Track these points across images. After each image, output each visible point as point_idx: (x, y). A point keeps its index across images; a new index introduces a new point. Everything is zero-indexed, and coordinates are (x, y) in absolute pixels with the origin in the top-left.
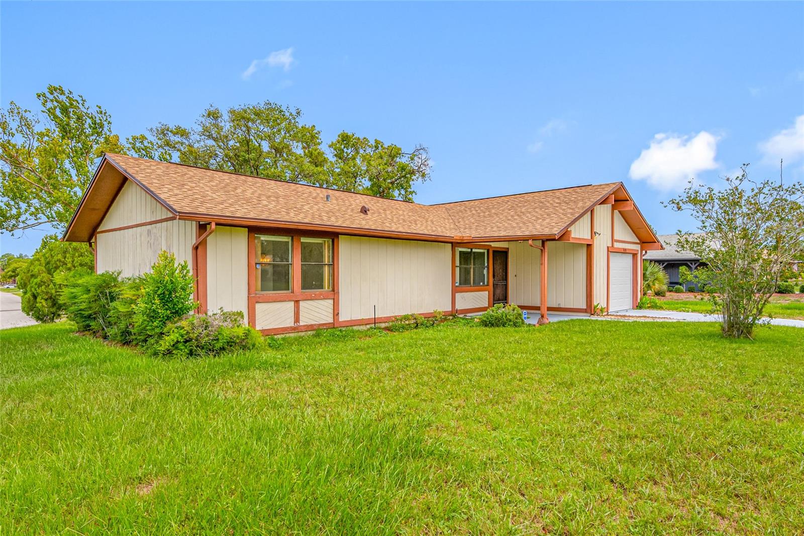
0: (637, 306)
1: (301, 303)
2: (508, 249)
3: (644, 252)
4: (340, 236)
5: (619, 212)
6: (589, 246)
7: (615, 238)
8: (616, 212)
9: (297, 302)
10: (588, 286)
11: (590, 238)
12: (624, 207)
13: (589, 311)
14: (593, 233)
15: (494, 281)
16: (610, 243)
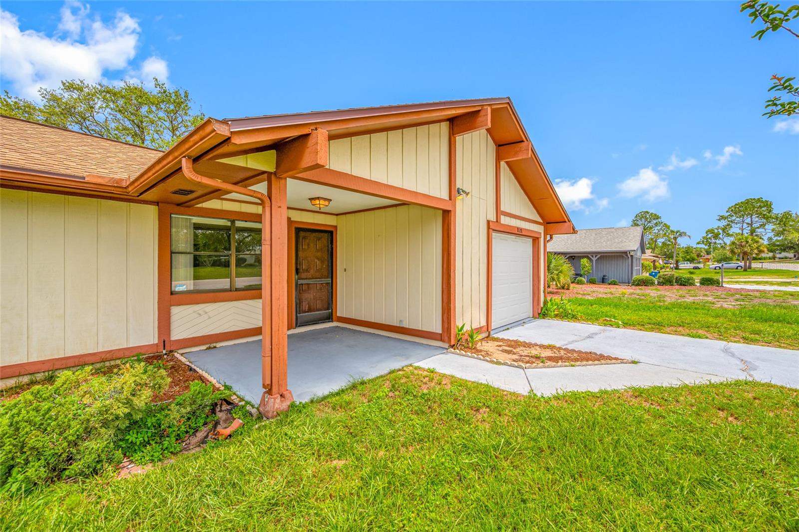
0: (539, 314)
2: (336, 227)
3: (548, 237)
5: (507, 163)
6: (447, 215)
7: (503, 208)
8: (503, 163)
10: (445, 292)
11: (447, 198)
12: (516, 154)
13: (446, 338)
14: (454, 191)
15: (299, 279)
16: (493, 215)
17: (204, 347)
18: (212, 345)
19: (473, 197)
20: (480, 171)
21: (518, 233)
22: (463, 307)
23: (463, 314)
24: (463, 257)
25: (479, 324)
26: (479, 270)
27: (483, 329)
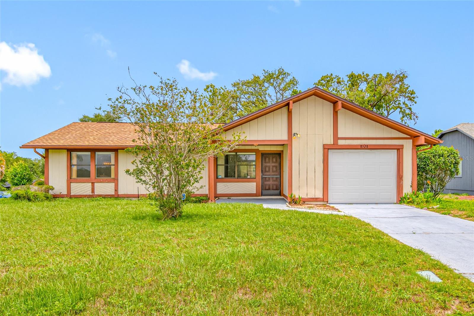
0: (400, 201)
1: (95, 184)
2: (282, 151)
4: (119, 150)
7: (340, 136)
9: (93, 184)
11: (287, 139)
15: (263, 175)
16: (330, 141)
17: (227, 198)
18: (230, 198)
19: (308, 135)
20: (315, 121)
21: (362, 148)
22: (299, 187)
23: (299, 190)
24: (299, 164)
25: (314, 196)
26: (315, 170)
27: (318, 199)
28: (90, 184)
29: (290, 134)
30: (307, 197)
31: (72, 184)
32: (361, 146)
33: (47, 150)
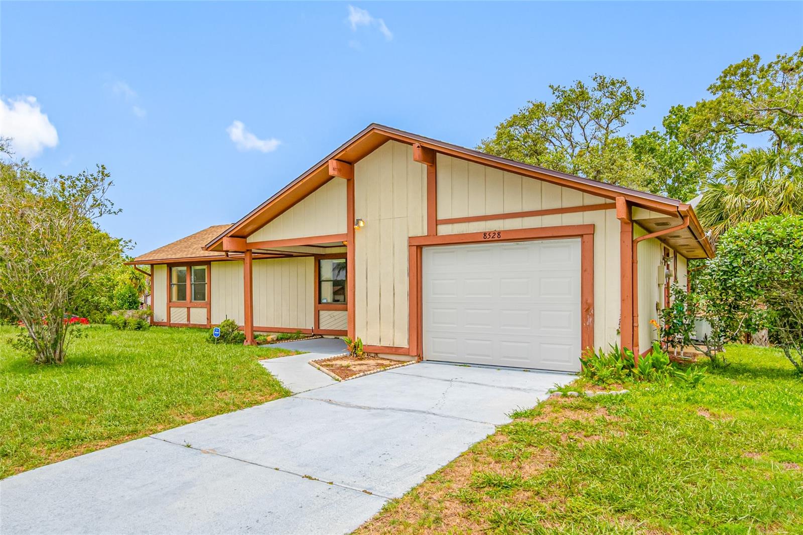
1: (191, 309)
4: (212, 262)
7: (443, 217)
9: (189, 308)
16: (420, 229)
18: (338, 337)
19: (381, 221)
20: (393, 192)
21: (487, 239)
22: (367, 323)
23: (367, 329)
24: (367, 278)
25: (392, 344)
26: (394, 289)
27: (400, 351)
28: (186, 309)
29: (352, 221)
30: (378, 345)
31: (171, 309)
32: (485, 234)
33: (152, 265)
